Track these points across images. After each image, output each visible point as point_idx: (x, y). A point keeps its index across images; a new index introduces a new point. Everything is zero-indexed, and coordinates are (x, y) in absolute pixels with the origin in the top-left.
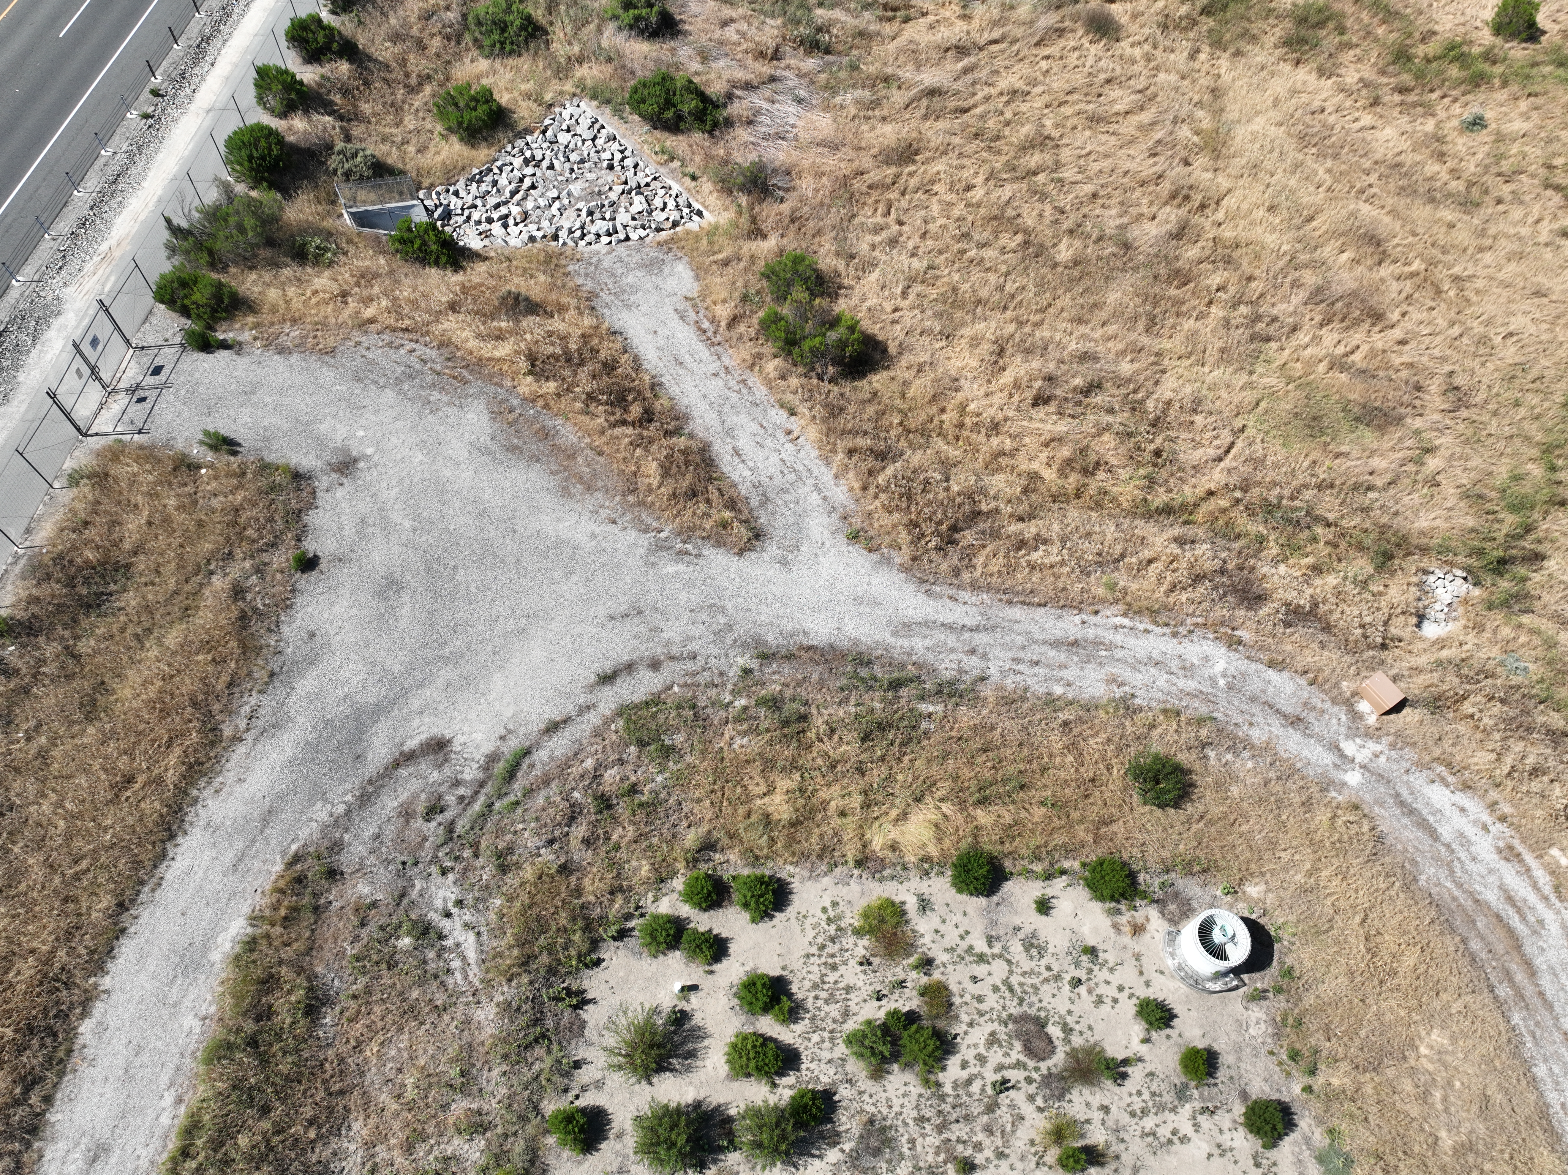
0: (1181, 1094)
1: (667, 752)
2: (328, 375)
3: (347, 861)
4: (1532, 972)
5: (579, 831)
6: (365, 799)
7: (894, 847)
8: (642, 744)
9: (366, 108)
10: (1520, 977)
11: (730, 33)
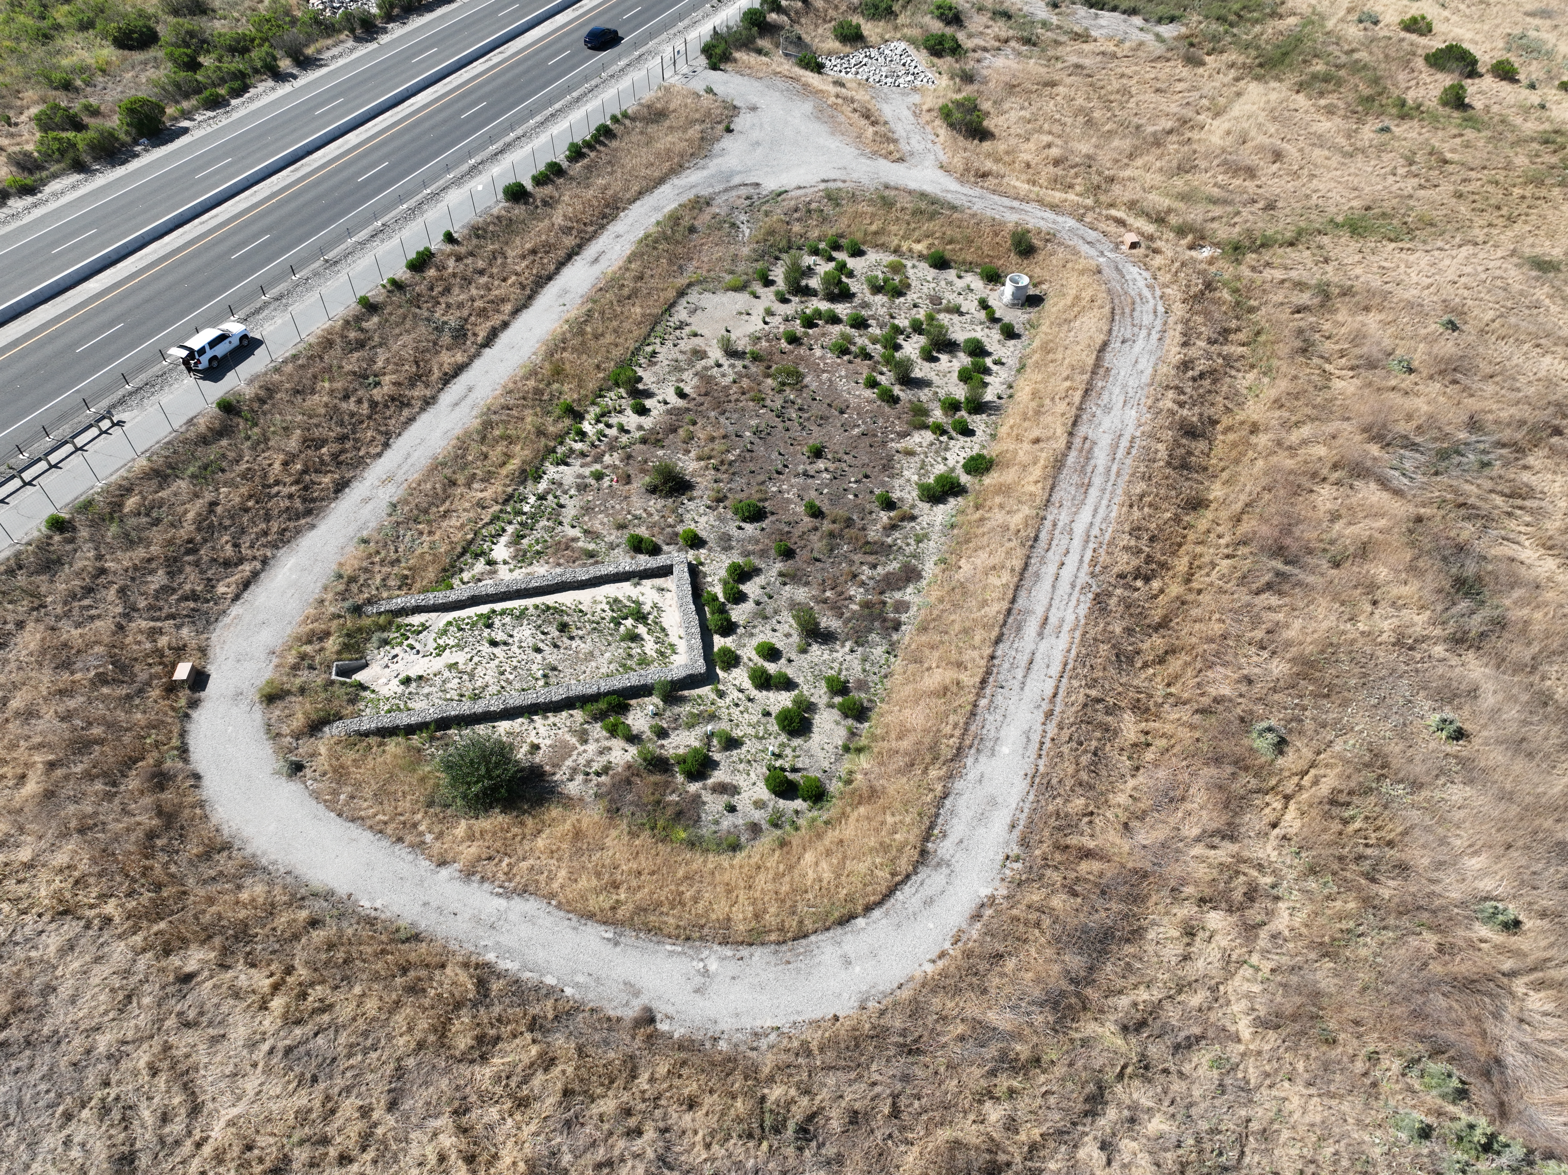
0: (981, 323)
1: (838, 205)
2: (756, 84)
3: (715, 203)
4: (1133, 310)
5: (796, 215)
6: (726, 190)
7: (910, 250)
8: (830, 199)
9: (803, 21)
10: (1127, 310)
11: (989, 31)
